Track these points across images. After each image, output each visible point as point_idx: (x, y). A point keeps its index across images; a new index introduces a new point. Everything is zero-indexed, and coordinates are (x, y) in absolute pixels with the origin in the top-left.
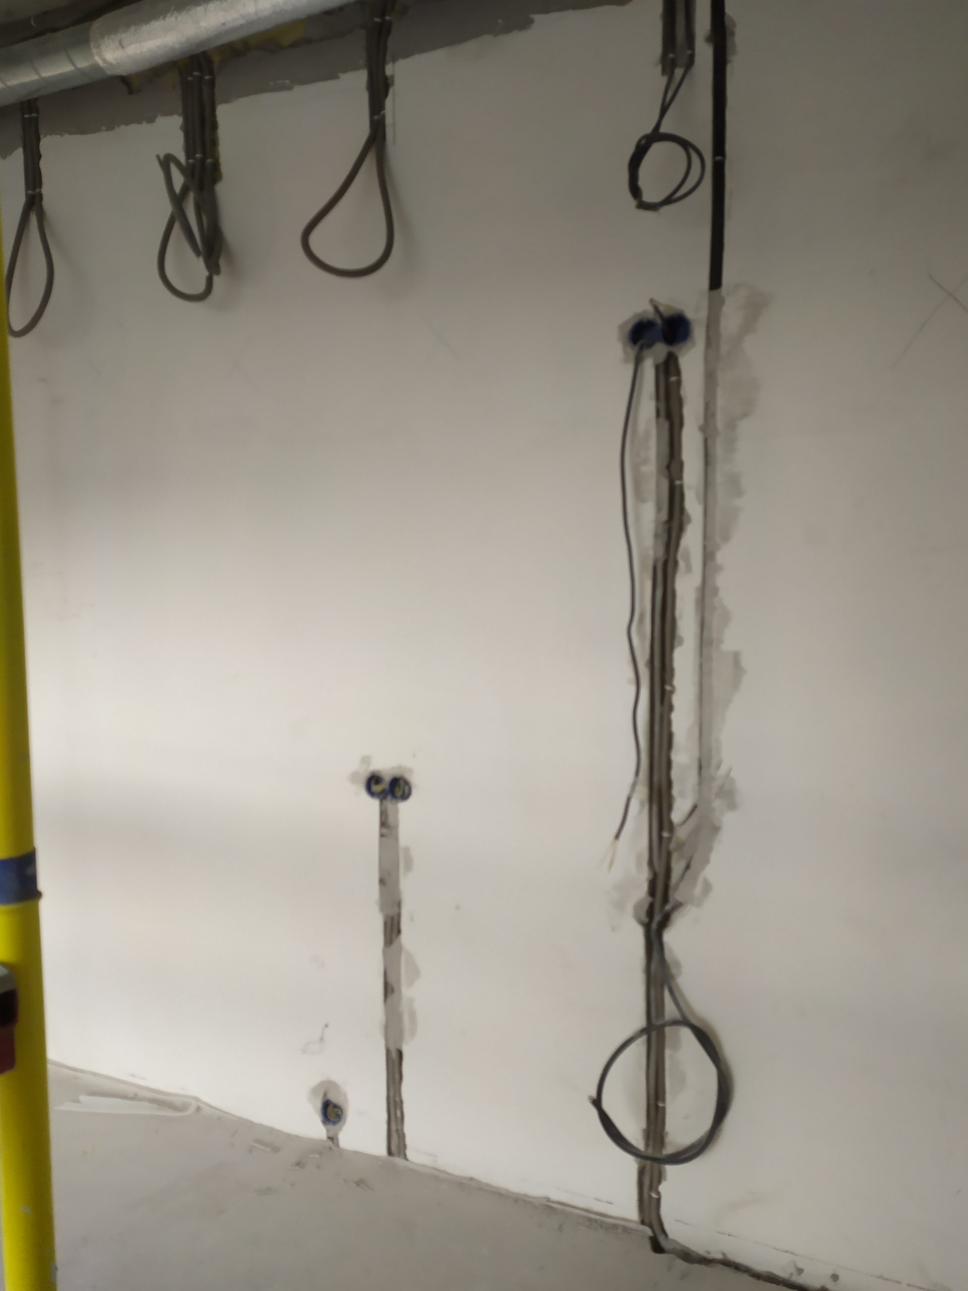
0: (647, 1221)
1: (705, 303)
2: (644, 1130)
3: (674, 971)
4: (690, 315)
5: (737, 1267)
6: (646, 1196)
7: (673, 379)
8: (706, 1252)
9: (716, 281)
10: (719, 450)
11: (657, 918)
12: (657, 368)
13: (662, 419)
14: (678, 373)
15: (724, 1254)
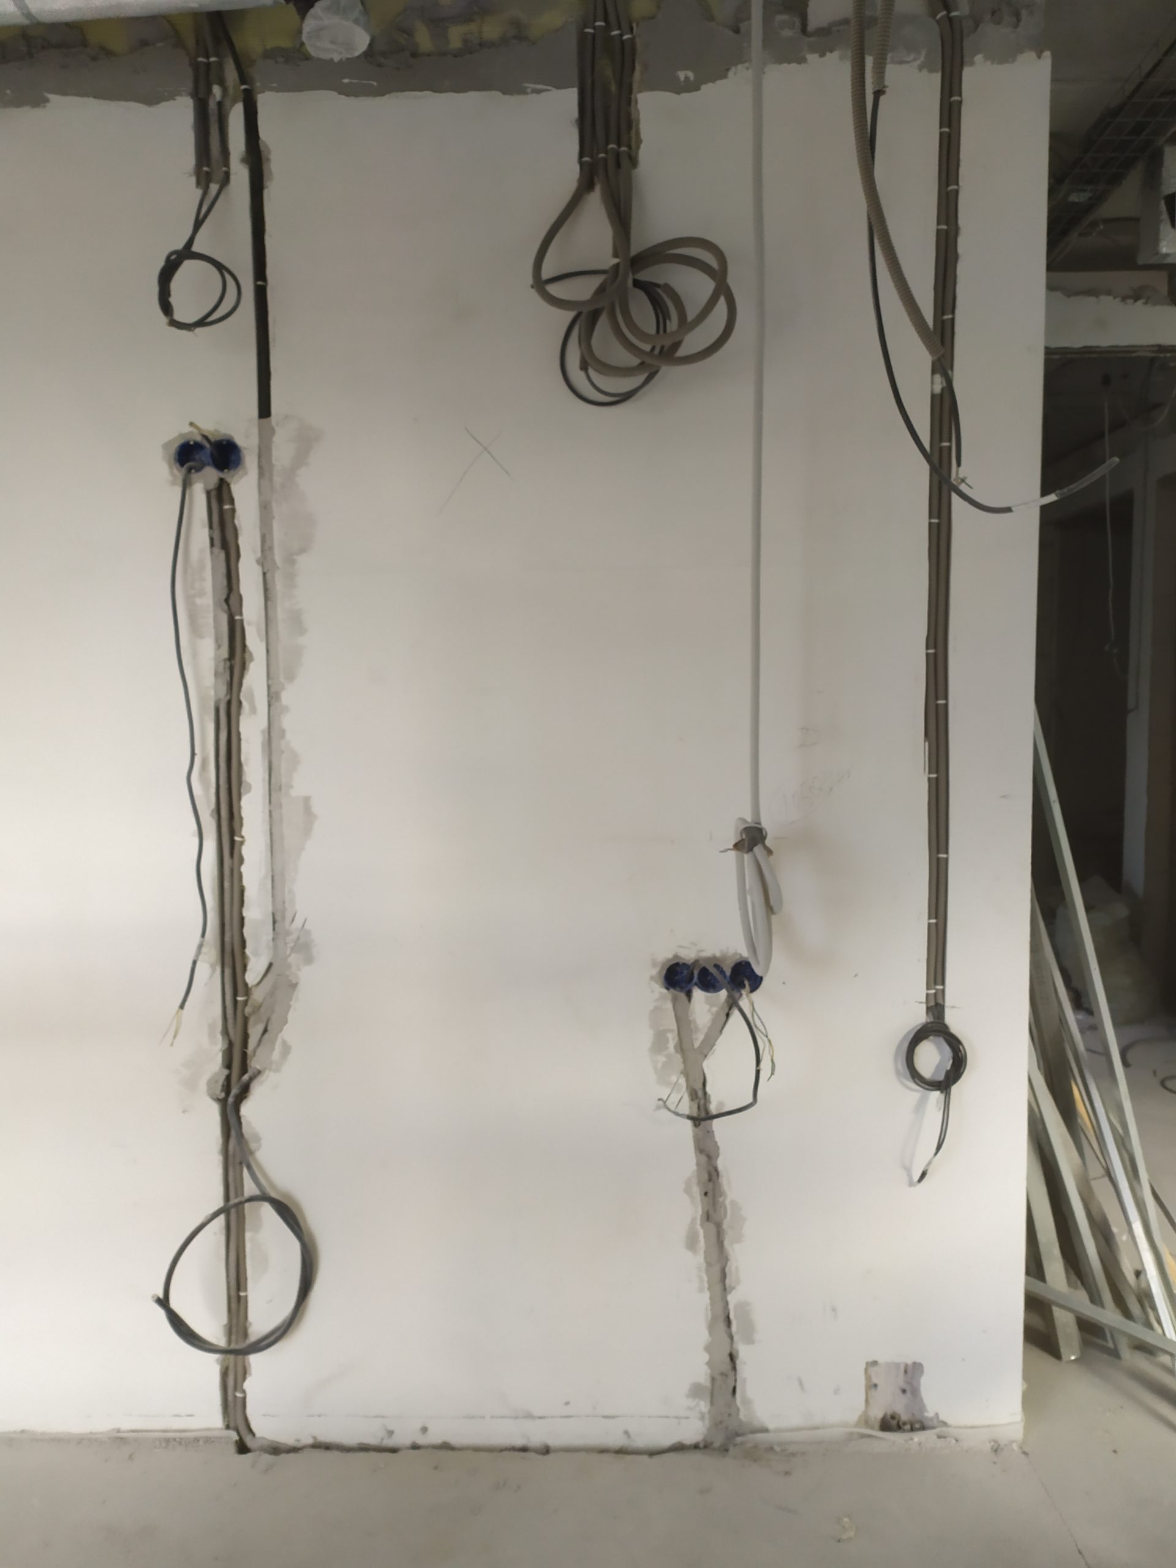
0: (232, 1425)
1: (255, 431)
2: (225, 1326)
3: (253, 1145)
4: (239, 441)
5: (327, 1447)
6: (230, 1398)
7: (227, 507)
8: (296, 1440)
9: (265, 410)
10: (279, 585)
11: (235, 1091)
12: (208, 493)
13: (217, 550)
14: (232, 501)
15: (315, 1438)
